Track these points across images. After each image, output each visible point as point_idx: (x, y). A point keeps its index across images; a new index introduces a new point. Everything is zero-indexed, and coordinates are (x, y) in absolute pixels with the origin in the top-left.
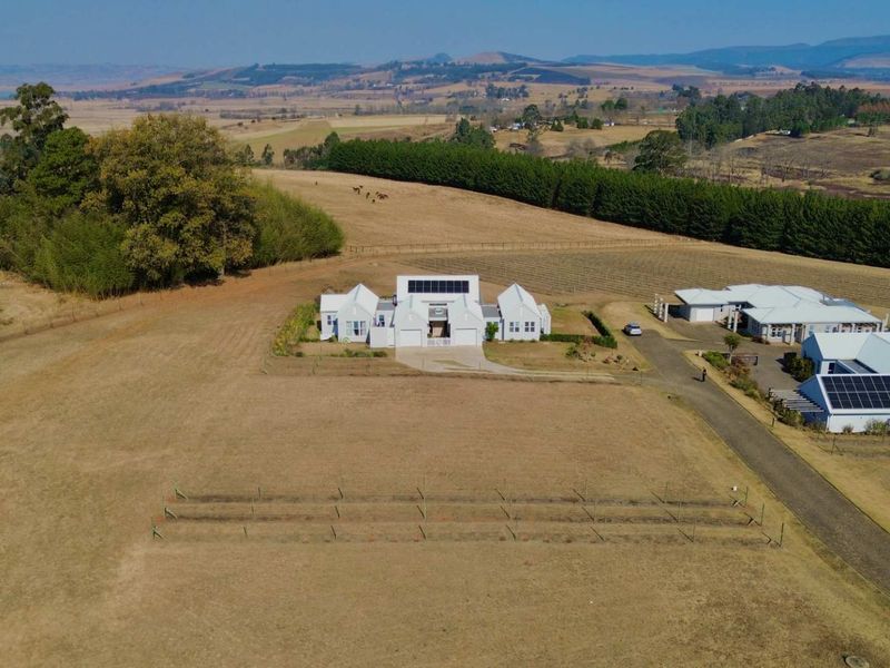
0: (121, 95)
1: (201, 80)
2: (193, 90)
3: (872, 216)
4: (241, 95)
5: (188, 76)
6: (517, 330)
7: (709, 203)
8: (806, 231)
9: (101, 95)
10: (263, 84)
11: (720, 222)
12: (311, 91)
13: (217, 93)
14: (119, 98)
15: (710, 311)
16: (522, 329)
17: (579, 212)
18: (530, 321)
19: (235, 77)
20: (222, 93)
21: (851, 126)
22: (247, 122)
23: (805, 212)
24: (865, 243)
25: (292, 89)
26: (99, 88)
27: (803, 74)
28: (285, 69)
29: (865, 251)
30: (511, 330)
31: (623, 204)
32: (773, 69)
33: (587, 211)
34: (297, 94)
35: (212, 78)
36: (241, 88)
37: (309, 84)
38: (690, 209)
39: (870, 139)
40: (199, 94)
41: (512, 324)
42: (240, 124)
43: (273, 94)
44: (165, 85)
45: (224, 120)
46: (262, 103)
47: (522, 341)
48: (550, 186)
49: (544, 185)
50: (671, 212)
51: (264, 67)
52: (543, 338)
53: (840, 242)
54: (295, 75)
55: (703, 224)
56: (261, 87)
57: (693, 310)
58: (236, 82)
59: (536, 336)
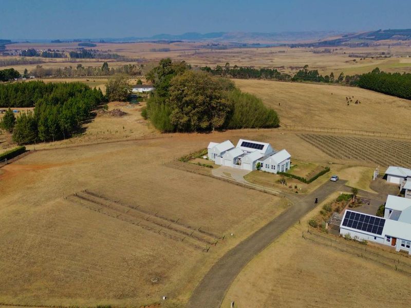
0: (309, 45)
1: (350, 38)
2: (343, 43)
4: (367, 45)
5: (345, 36)
6: (269, 168)
9: (302, 46)
10: (381, 39)
12: (406, 43)
13: (355, 44)
14: (309, 47)
15: (398, 179)
16: (270, 167)
18: (273, 165)
19: (369, 36)
20: (358, 44)
22: (358, 59)
25: (395, 42)
26: (302, 42)
28: (395, 32)
30: (266, 167)
34: (397, 44)
35: (355, 37)
36: (369, 42)
37: (406, 40)
40: (345, 45)
41: (266, 165)
42: (354, 60)
43: (384, 45)
44: (332, 41)
45: (350, 58)
46: (375, 50)
47: (269, 173)
51: (384, 31)
52: (278, 173)
54: (399, 35)
56: (380, 41)
57: (388, 176)
58: (367, 39)
59: (275, 172)
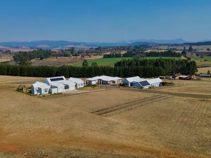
3: (86, 69)
7: (51, 70)
8: (74, 73)
11: (54, 74)
16: (81, 85)
17: (16, 75)
21: (52, 57)
23: (73, 69)
24: (86, 74)
27: (30, 48)
29: (86, 75)
30: (79, 85)
31: (29, 72)
32: (23, 47)
33: (18, 75)
38: (47, 71)
39: (57, 59)
48: (5, 70)
49: (3, 69)
50: (42, 73)
52: (85, 86)
53: (81, 74)
55: (51, 74)
